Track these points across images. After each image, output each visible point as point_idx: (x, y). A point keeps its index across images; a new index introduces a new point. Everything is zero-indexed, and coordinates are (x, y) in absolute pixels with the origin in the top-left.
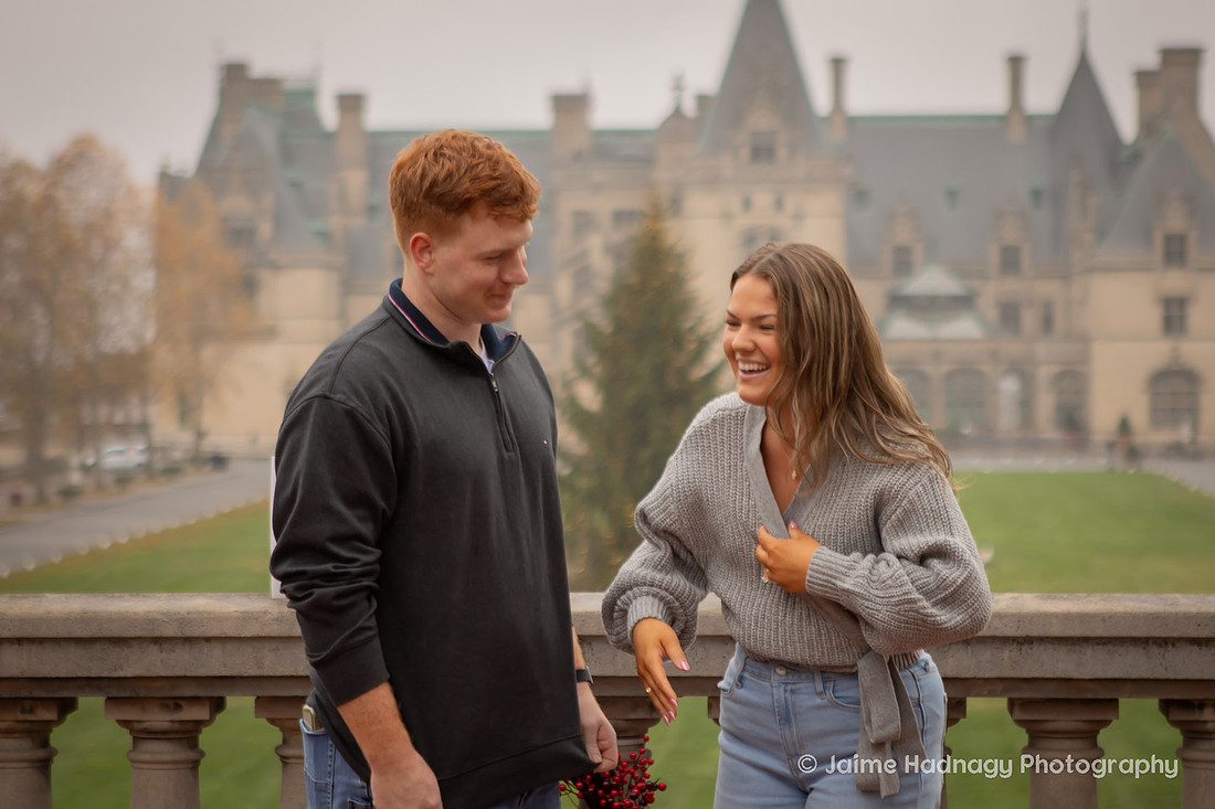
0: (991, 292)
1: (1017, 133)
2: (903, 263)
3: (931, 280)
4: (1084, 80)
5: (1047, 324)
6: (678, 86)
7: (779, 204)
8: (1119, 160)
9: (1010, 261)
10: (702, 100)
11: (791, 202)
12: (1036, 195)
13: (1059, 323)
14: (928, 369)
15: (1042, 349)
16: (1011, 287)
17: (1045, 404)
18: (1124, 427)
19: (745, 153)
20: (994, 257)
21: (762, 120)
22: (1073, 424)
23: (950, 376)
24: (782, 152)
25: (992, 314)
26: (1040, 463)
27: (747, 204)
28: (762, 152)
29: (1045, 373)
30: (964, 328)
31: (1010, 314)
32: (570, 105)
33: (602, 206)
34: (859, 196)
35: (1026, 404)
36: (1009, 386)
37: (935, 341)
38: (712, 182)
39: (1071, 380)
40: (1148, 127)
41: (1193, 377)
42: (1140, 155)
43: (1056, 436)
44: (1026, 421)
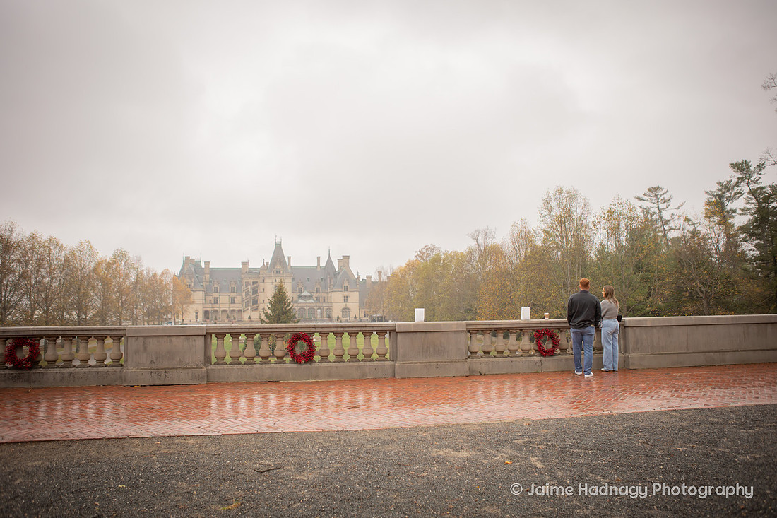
0: (315, 295)
1: (319, 269)
2: (300, 291)
3: (305, 293)
4: (329, 261)
5: (324, 300)
6: (264, 261)
8: (336, 274)
9: (318, 291)
10: (267, 263)
12: (322, 279)
13: (326, 301)
14: (305, 308)
15: (324, 305)
16: (318, 294)
17: (325, 314)
18: (338, 317)
19: (275, 272)
20: (315, 289)
21: (278, 267)
22: (329, 317)
23: (309, 309)
24: (281, 272)
25: (315, 299)
27: (276, 281)
28: (278, 272)
29: (325, 309)
30: (311, 301)
31: (318, 299)
32: (245, 264)
33: (251, 281)
34: (293, 279)
35: (322, 314)
36: (319, 311)
37: (306, 303)
38: (270, 277)
39: (329, 310)
40: (340, 268)
41: (349, 309)
42: (339, 273)
43: (327, 318)
44: (322, 317)
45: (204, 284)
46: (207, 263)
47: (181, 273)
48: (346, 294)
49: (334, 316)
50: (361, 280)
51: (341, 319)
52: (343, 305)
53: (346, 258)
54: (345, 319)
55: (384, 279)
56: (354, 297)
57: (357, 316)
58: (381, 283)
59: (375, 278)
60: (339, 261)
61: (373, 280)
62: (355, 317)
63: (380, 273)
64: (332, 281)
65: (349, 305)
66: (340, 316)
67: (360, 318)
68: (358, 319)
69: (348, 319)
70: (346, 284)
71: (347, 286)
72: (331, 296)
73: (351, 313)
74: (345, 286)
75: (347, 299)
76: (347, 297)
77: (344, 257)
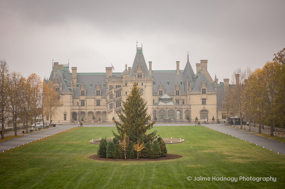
0: (175, 98)
1: (178, 73)
2: (161, 94)
3: (165, 96)
5: (183, 103)
6: (126, 66)
7: (142, 84)
8: (194, 78)
9: (177, 93)
10: (129, 68)
11: (144, 84)
12: (181, 82)
13: (185, 103)
14: (166, 110)
15: (183, 107)
16: (178, 97)
17: (184, 115)
18: (197, 119)
19: (137, 76)
20: (175, 93)
21: (140, 71)
22: (188, 118)
23: (169, 111)
24: (143, 76)
25: (175, 101)
26: (184, 125)
28: (140, 76)
29: (184, 110)
30: (171, 103)
31: (178, 101)
32: (109, 69)
33: (114, 85)
34: (154, 83)
35: (181, 115)
36: (178, 112)
37: (167, 105)
38: (132, 81)
39: (188, 112)
40: (199, 73)
41: (207, 111)
42: (197, 77)
43: (186, 120)
44: (181, 118)
45: (72, 88)
46: (74, 69)
47: (51, 78)
48: (204, 96)
49: (193, 118)
50: (219, 83)
51: (200, 120)
52: (202, 107)
53: (204, 62)
54: (203, 120)
55: (242, 81)
56: (212, 100)
57: (215, 118)
58: (238, 87)
59: (232, 81)
60: (198, 65)
61: (230, 83)
62: (213, 119)
63: (237, 76)
64: (191, 84)
65: (207, 107)
66: (199, 118)
67: (218, 120)
68: (216, 120)
69: (206, 120)
70: (204, 88)
71: (205, 89)
72: (189, 99)
73: (209, 115)
74: (203, 89)
75: (205, 102)
76: (205, 99)
77: (202, 61)
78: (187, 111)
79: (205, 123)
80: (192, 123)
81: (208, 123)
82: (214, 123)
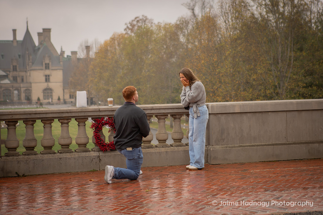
0: (11, 74)
1: (15, 44)
5: (23, 80)
8: (35, 50)
12: (19, 56)
15: (22, 85)
16: (15, 73)
17: (23, 95)
18: (39, 99)
20: (12, 68)
22: (29, 99)
23: (4, 90)
25: (12, 79)
29: (23, 89)
30: (7, 81)
31: (15, 79)
35: (19, 95)
36: (16, 92)
37: (1, 84)
39: (28, 92)
40: (41, 43)
41: (51, 90)
42: (39, 49)
43: (26, 101)
44: (20, 99)
48: (47, 72)
49: (34, 98)
50: (65, 56)
51: (42, 100)
52: (44, 85)
53: (47, 31)
54: (47, 101)
55: (92, 54)
56: (57, 76)
57: (61, 98)
58: (87, 60)
59: (82, 55)
60: (39, 34)
61: (79, 56)
62: (59, 99)
63: (88, 48)
64: (31, 57)
65: (51, 85)
66: (41, 98)
67: (64, 100)
68: (62, 101)
69: (50, 100)
70: (47, 61)
71: (48, 64)
72: (30, 76)
73: (54, 94)
74: (46, 64)
75: (49, 79)
76: (49, 76)
77: (44, 30)
78: (26, 90)
79: (49, 104)
80: (33, 105)
81: (53, 104)
82: (59, 104)
